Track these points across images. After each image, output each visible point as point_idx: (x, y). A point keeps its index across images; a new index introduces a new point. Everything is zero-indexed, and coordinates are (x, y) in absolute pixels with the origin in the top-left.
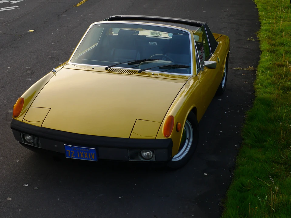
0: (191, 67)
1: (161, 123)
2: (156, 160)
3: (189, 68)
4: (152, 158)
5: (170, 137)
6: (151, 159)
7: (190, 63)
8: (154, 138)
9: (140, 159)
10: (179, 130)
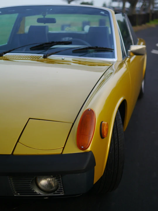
0: (114, 50)
1: (73, 124)
2: (64, 193)
3: (112, 51)
4: (56, 190)
5: (89, 149)
6: (56, 192)
7: (113, 46)
8: (60, 152)
9: (36, 192)
10: (105, 134)
